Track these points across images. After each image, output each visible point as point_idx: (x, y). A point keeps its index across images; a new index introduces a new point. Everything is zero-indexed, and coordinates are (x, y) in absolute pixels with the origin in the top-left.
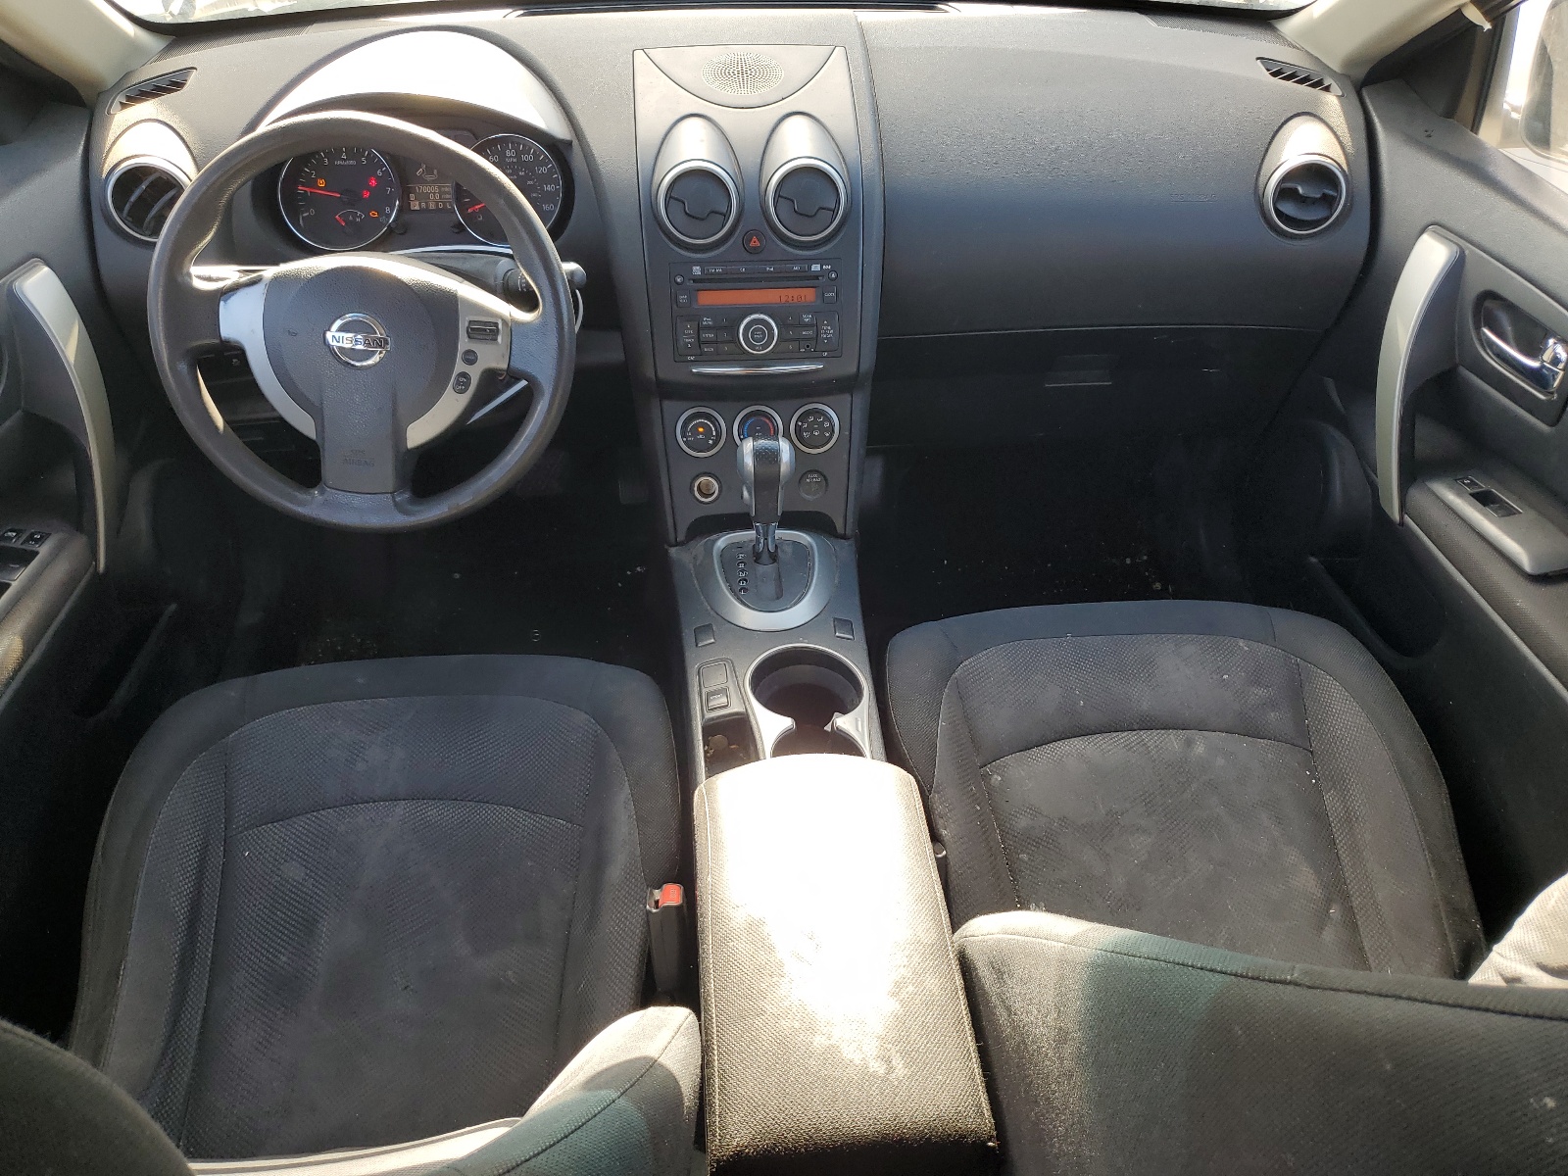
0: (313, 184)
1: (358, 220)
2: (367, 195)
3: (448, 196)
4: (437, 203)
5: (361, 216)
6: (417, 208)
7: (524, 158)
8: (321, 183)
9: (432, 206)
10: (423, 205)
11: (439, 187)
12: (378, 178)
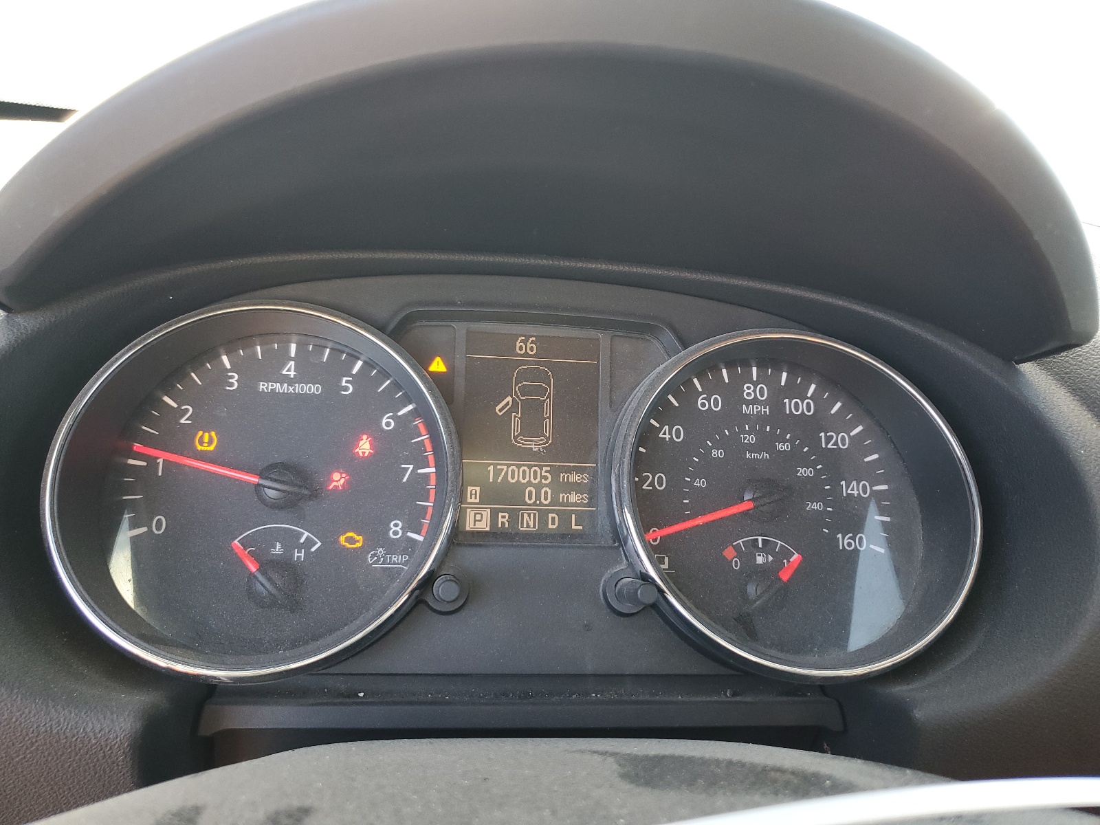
0: (180, 441)
1: (299, 555)
2: (338, 479)
3: (574, 498)
4: (543, 515)
5: (310, 543)
6: (484, 525)
7: (789, 405)
8: (207, 442)
9: (528, 523)
10: (503, 519)
11: (555, 472)
12: (380, 438)
